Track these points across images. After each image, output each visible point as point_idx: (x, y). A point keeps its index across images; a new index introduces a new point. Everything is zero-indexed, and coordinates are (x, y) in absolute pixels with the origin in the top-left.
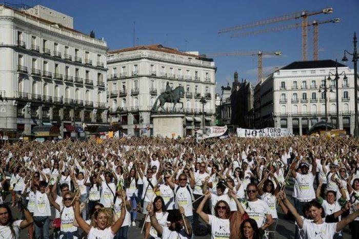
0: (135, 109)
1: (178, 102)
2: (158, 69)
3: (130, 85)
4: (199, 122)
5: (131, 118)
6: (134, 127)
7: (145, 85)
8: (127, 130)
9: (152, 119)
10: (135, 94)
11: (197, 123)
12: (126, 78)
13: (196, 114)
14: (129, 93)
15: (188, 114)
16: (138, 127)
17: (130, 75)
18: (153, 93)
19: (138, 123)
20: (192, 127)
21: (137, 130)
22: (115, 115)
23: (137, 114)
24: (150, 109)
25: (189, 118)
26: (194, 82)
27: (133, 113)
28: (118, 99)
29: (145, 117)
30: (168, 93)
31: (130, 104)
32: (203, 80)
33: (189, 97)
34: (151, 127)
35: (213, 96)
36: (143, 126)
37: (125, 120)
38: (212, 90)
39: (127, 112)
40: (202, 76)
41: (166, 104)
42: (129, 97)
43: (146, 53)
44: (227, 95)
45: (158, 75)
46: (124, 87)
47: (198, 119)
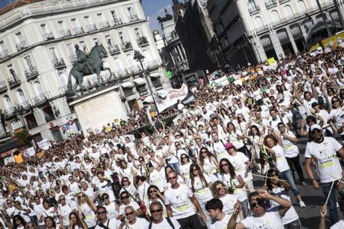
0: (41, 99)
1: (102, 69)
2: (53, 27)
3: (21, 66)
4: (144, 85)
5: (40, 115)
6: (48, 126)
7: (43, 59)
8: (39, 134)
9: (72, 108)
10: (33, 77)
11: (140, 88)
12: (11, 57)
13: (134, 75)
14: (23, 78)
15: (122, 79)
16: (55, 123)
17: (15, 51)
18: (60, 66)
19: (53, 118)
20: (136, 95)
21: (55, 130)
22: (14, 118)
23: (47, 106)
24: (63, 92)
25: (127, 84)
26: (114, 28)
27: (39, 106)
28: (9, 92)
29: (60, 105)
30: (82, 62)
31: (31, 94)
32: (126, 20)
33: (116, 53)
34: (74, 117)
35: (150, 39)
36: (62, 120)
37: (32, 120)
38: (145, 31)
39: (31, 108)
40: (124, 15)
41: (85, 78)
42: (25, 85)
43: (26, 10)
44: (170, 27)
45: (57, 37)
46: (12, 72)
47: (140, 81)
